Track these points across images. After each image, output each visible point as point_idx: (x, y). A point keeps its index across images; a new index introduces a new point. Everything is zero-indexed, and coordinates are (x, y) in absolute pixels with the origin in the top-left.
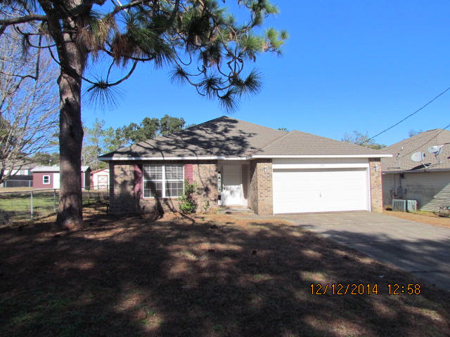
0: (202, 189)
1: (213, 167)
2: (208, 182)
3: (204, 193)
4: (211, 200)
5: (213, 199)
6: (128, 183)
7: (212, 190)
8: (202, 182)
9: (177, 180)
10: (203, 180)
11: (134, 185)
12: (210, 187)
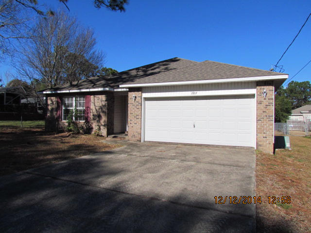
0: (96, 115)
1: (103, 97)
2: (100, 110)
3: (97, 119)
4: (102, 125)
5: (103, 124)
6: (54, 110)
7: (103, 117)
8: (96, 110)
9: (82, 108)
10: (97, 108)
11: (57, 111)
12: (101, 114)
